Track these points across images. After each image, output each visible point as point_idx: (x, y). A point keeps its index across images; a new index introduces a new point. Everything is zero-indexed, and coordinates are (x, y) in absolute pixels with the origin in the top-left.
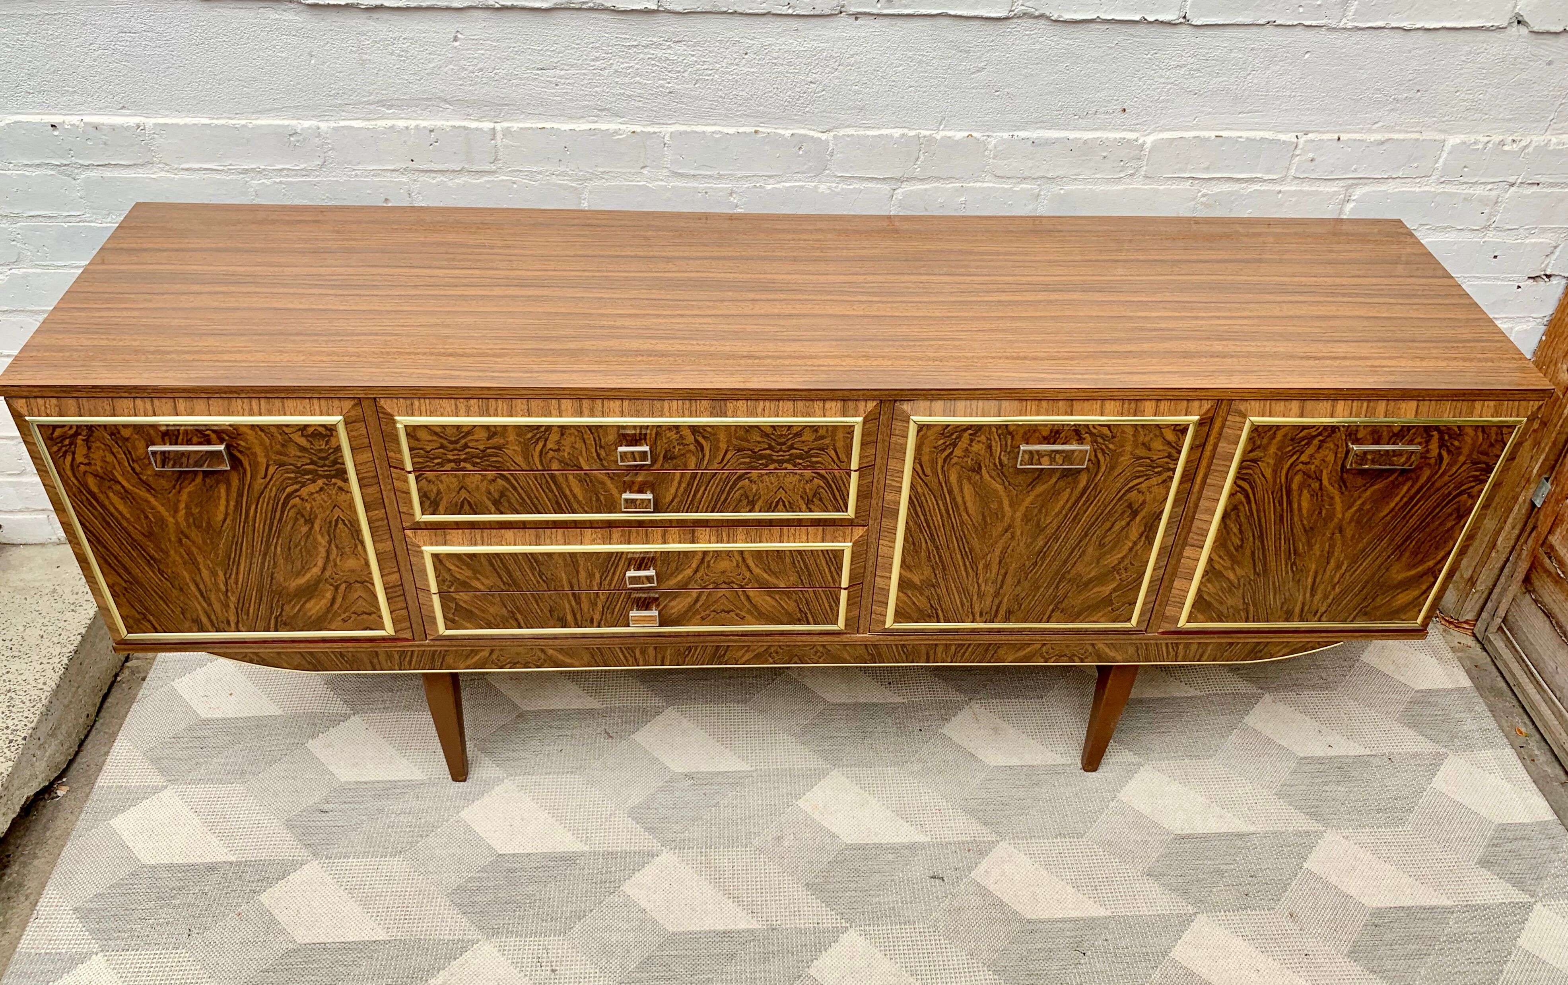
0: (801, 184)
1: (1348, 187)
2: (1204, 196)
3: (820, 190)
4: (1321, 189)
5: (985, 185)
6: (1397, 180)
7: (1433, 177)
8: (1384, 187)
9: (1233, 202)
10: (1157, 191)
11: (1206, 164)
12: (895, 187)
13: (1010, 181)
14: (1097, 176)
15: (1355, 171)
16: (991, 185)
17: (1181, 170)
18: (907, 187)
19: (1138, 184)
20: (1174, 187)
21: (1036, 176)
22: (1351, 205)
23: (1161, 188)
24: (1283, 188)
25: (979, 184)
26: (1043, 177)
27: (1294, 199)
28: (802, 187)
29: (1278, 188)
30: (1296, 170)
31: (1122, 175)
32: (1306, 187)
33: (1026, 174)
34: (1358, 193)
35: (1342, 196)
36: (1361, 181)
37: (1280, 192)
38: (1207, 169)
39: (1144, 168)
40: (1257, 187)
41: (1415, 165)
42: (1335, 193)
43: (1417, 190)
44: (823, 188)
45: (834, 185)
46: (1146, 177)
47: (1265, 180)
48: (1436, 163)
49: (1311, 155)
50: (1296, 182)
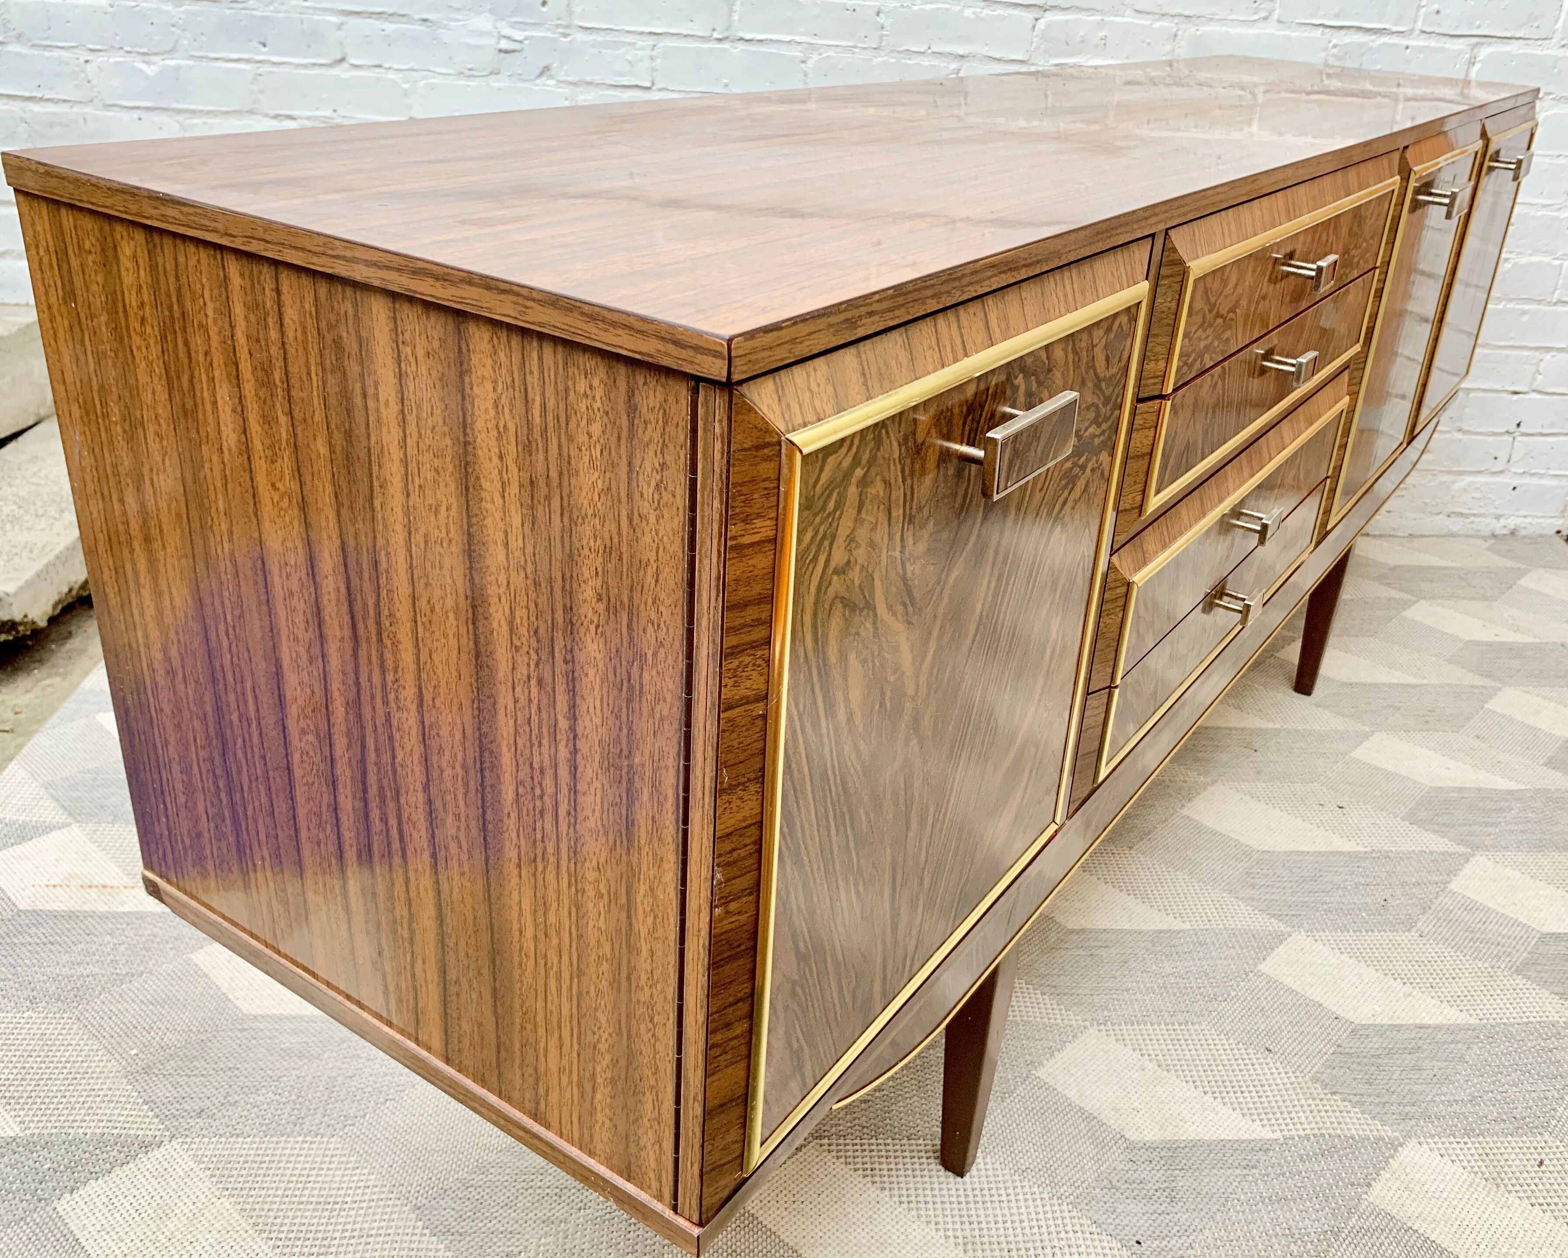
0: (947, 6)
1: (1475, 46)
2: (1335, 46)
3: (965, 15)
4: (1447, 46)
5: (1125, 20)
6: (1521, 41)
7: (1554, 40)
8: (1507, 48)
9: (1363, 55)
10: (1289, 38)
11: (1336, 11)
12: (1037, 16)
13: (1149, 16)
14: (1233, 17)
15: (1479, 27)
16: (1130, 20)
17: (1313, 16)
18: (1050, 17)
19: (1270, 29)
20: (1306, 34)
21: (1173, 12)
22: (1477, 66)
23: (1294, 34)
24: (1411, 43)
25: (1118, 19)
26: (1180, 15)
27: (1421, 56)
28: (947, 10)
29: (1406, 42)
30: (1424, 21)
31: (1256, 17)
32: (1433, 43)
33: (1164, 11)
34: (1484, 52)
35: (1468, 56)
36: (1485, 40)
37: (1407, 48)
38: (1337, 16)
39: (1277, 12)
40: (1386, 39)
41: (1536, 24)
42: (1461, 52)
43: (1539, 53)
44: (968, 12)
45: (979, 10)
46: (1279, 21)
47: (1394, 33)
48: (1556, 23)
49: (1436, 7)
50: (1424, 36)
